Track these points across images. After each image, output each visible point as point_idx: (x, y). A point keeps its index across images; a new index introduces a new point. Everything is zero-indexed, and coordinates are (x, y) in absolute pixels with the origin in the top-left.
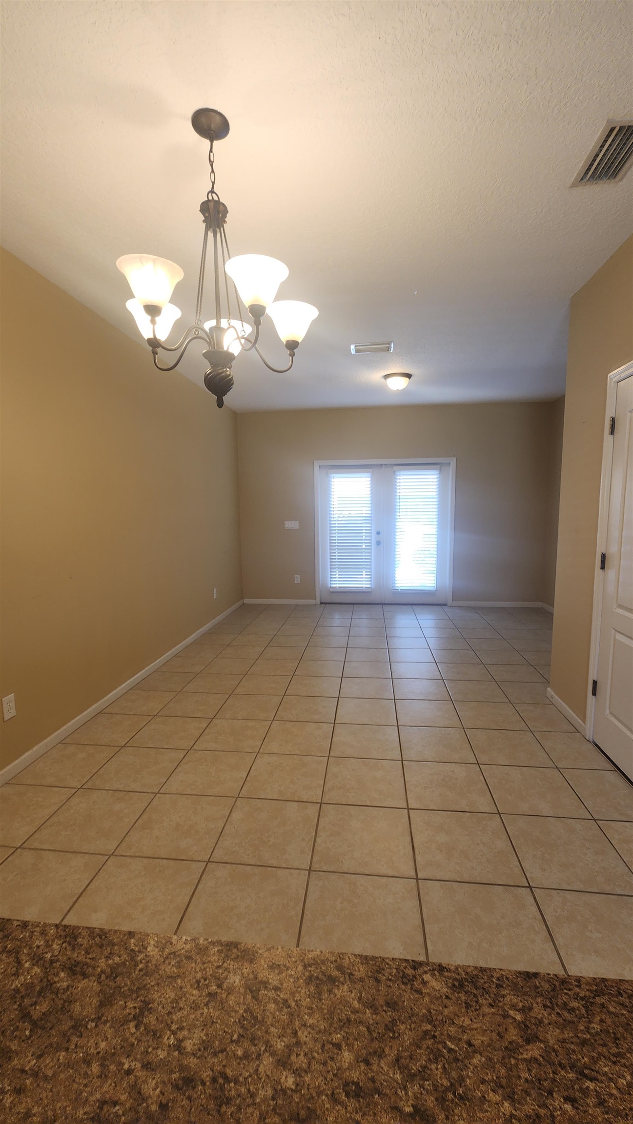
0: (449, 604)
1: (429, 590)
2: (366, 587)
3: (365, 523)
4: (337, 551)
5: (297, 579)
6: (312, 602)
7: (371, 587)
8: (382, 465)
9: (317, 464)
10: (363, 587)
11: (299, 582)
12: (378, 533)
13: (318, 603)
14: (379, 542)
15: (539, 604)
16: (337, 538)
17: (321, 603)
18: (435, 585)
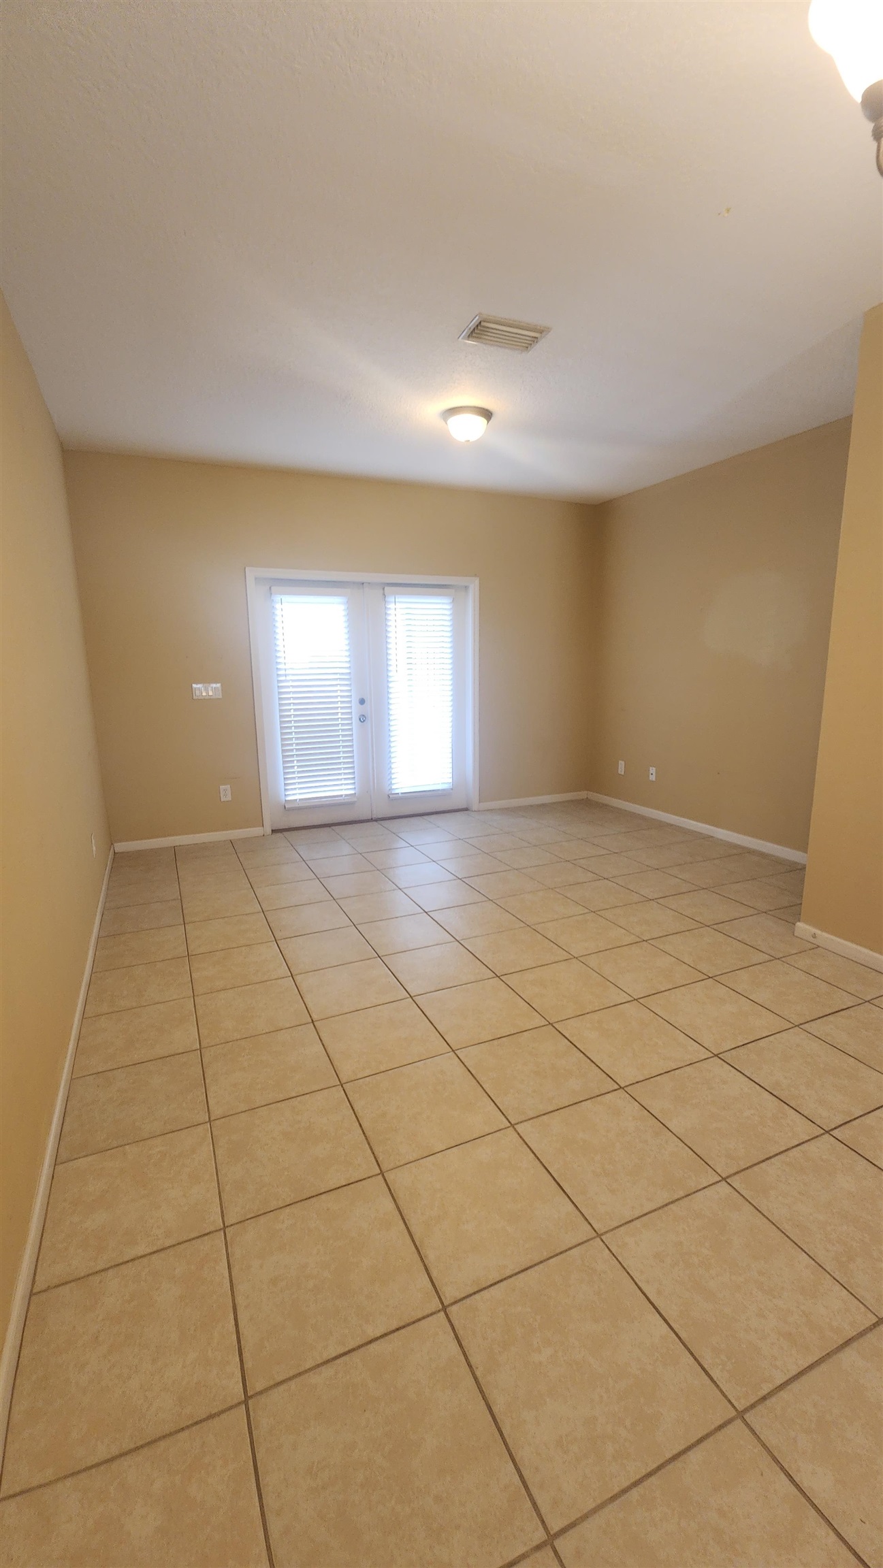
0: (475, 807)
1: (444, 790)
2: (346, 795)
3: (341, 685)
4: (293, 724)
5: (226, 793)
6: (256, 831)
7: (355, 794)
8: (363, 584)
9: (251, 573)
10: (341, 796)
11: (229, 798)
12: (362, 702)
13: (269, 831)
14: (363, 716)
15: (583, 795)
16: (292, 712)
17: (273, 831)
18: (451, 780)
